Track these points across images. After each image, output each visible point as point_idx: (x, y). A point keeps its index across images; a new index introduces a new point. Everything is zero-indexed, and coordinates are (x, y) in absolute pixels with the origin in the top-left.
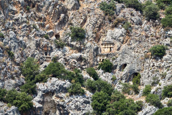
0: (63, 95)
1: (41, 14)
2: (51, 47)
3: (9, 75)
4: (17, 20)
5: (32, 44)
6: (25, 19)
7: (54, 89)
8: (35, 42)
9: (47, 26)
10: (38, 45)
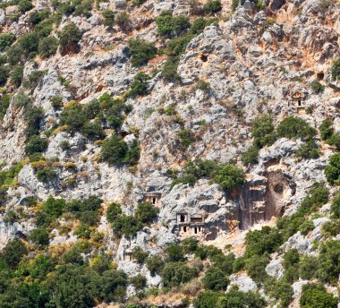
0: (291, 161)
1: (295, 50)
2: (306, 93)
3: (229, 141)
4: (260, 64)
5: (278, 94)
6: (272, 61)
7: (278, 154)
8: (281, 89)
9: (303, 64)
10: (286, 93)
